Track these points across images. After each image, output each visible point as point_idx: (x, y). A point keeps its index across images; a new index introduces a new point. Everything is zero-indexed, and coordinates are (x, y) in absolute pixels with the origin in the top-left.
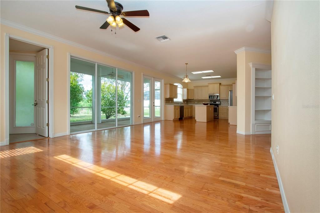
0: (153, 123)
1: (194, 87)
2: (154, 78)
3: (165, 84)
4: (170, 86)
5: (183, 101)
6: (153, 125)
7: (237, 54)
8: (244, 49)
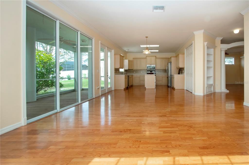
0: (107, 94)
1: (133, 58)
2: (107, 47)
3: (115, 55)
4: (120, 56)
5: (125, 71)
6: (107, 96)
7: (195, 34)
8: (203, 31)
